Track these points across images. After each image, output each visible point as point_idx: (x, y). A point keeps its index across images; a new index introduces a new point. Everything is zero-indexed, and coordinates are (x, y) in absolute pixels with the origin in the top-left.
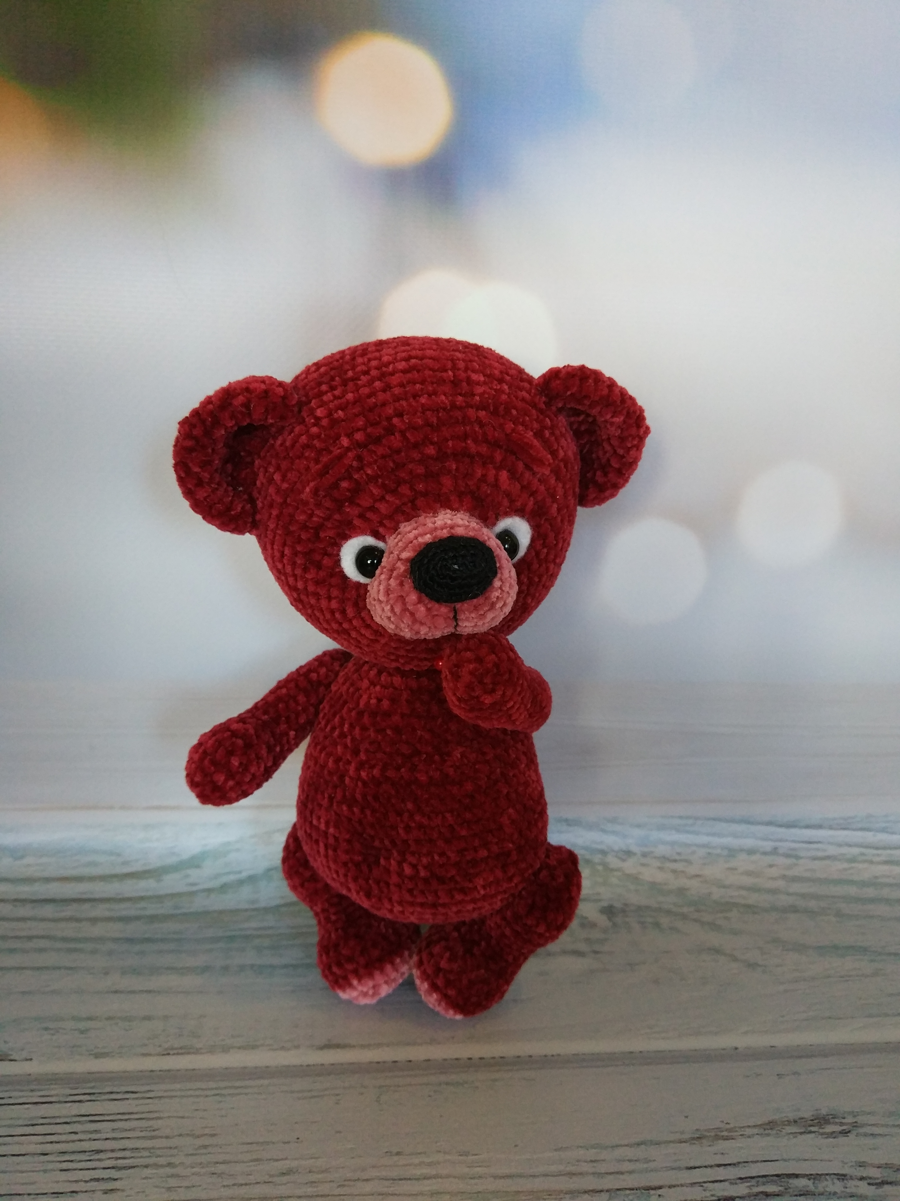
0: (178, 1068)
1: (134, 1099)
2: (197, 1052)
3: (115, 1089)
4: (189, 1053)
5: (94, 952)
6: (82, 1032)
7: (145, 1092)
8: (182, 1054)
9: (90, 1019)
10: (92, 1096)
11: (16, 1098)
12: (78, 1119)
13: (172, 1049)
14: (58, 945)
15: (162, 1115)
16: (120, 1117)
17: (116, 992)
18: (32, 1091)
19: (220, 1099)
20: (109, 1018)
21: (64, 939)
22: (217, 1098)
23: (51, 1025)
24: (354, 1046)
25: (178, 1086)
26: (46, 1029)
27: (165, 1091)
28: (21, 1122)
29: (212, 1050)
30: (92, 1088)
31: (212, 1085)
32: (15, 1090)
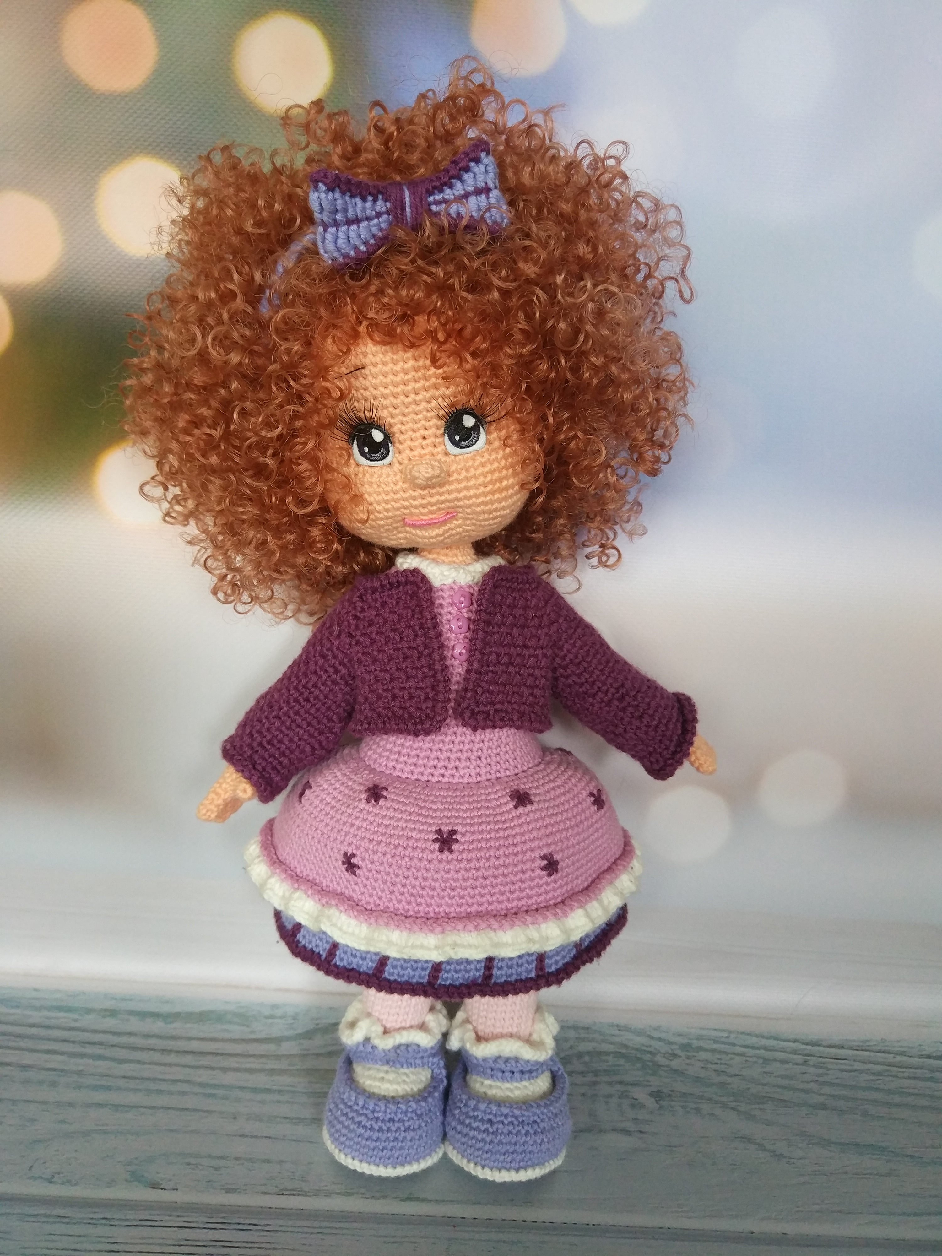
0: (290, 1206)
1: (256, 1230)
2: (304, 1194)
3: (241, 1221)
4: (299, 1195)
5: (225, 1098)
6: (216, 1169)
7: (264, 1225)
8: (294, 1195)
9: (222, 1158)
10: (224, 1225)
11: (166, 1221)
12: (214, 1243)
13: (287, 1190)
14: (197, 1089)
15: (277, 1246)
16: (244, 1245)
17: (242, 1136)
18: (178, 1216)
19: (323, 1237)
20: (237, 1159)
21: (202, 1085)
22: (320, 1236)
23: (193, 1161)
24: (430, 1201)
25: (290, 1223)
26: (189, 1164)
27: (281, 1226)
28: (170, 1242)
29: (316, 1193)
30: (224, 1218)
31: (316, 1224)
32: (165, 1215)
